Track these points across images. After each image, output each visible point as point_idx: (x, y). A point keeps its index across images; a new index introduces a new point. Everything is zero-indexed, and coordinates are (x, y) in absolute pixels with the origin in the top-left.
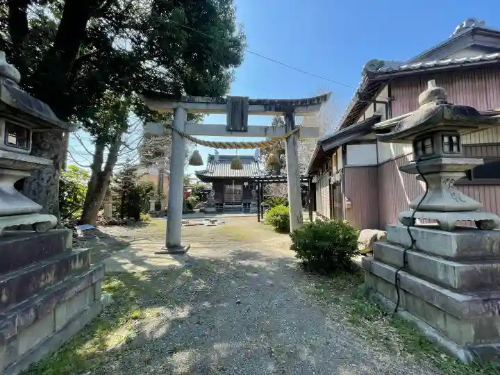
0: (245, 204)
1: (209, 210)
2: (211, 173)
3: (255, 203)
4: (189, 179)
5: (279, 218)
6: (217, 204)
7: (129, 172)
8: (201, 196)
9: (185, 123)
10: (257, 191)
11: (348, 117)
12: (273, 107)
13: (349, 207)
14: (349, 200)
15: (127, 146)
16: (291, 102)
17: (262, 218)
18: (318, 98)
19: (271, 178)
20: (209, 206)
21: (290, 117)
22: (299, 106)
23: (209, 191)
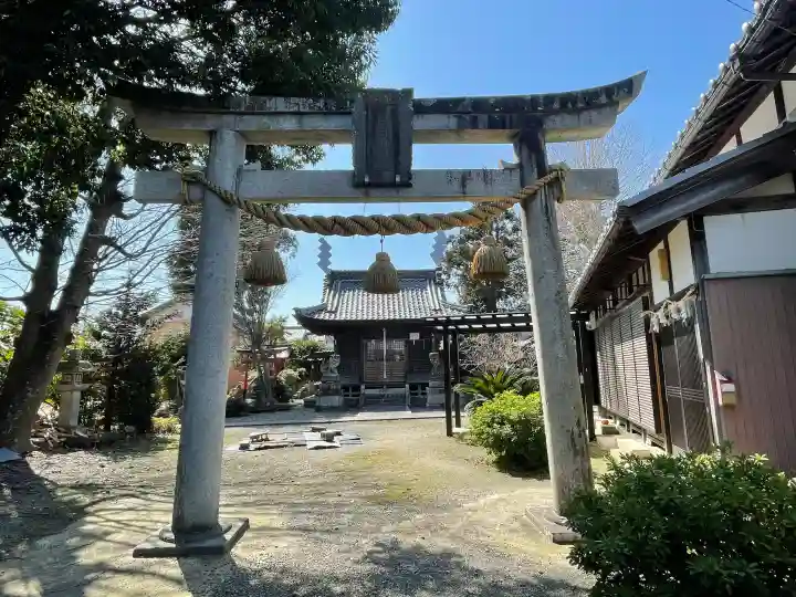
0: (413, 387)
1: (324, 401)
2: (331, 312)
3: (437, 383)
4: (283, 328)
5: (507, 429)
6: (346, 388)
7: (131, 312)
8: (308, 368)
9: (239, 172)
10: (443, 355)
11: (693, 144)
12: (483, 118)
13: (733, 400)
14: (730, 380)
15: (120, 249)
16: (534, 100)
17: (458, 425)
18: (609, 91)
19: (479, 321)
20: (326, 392)
21: (530, 145)
22: (556, 112)
23: (327, 356)
